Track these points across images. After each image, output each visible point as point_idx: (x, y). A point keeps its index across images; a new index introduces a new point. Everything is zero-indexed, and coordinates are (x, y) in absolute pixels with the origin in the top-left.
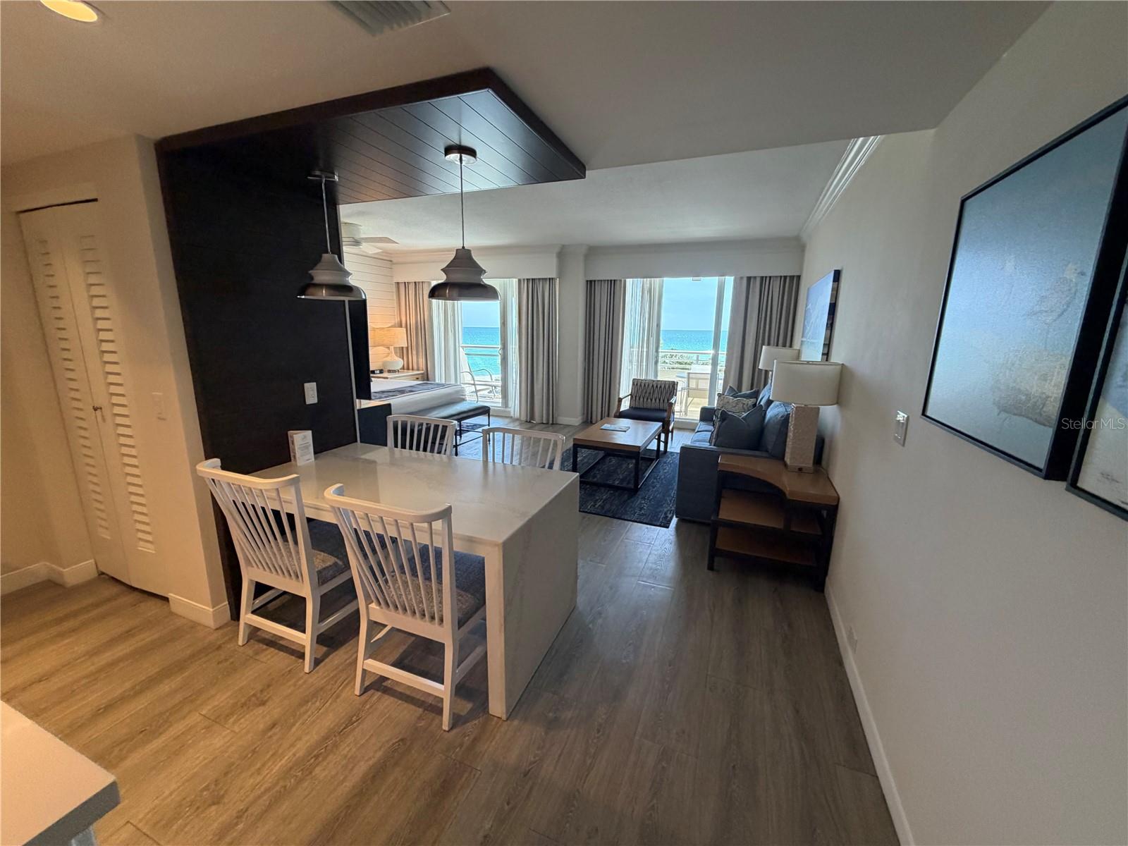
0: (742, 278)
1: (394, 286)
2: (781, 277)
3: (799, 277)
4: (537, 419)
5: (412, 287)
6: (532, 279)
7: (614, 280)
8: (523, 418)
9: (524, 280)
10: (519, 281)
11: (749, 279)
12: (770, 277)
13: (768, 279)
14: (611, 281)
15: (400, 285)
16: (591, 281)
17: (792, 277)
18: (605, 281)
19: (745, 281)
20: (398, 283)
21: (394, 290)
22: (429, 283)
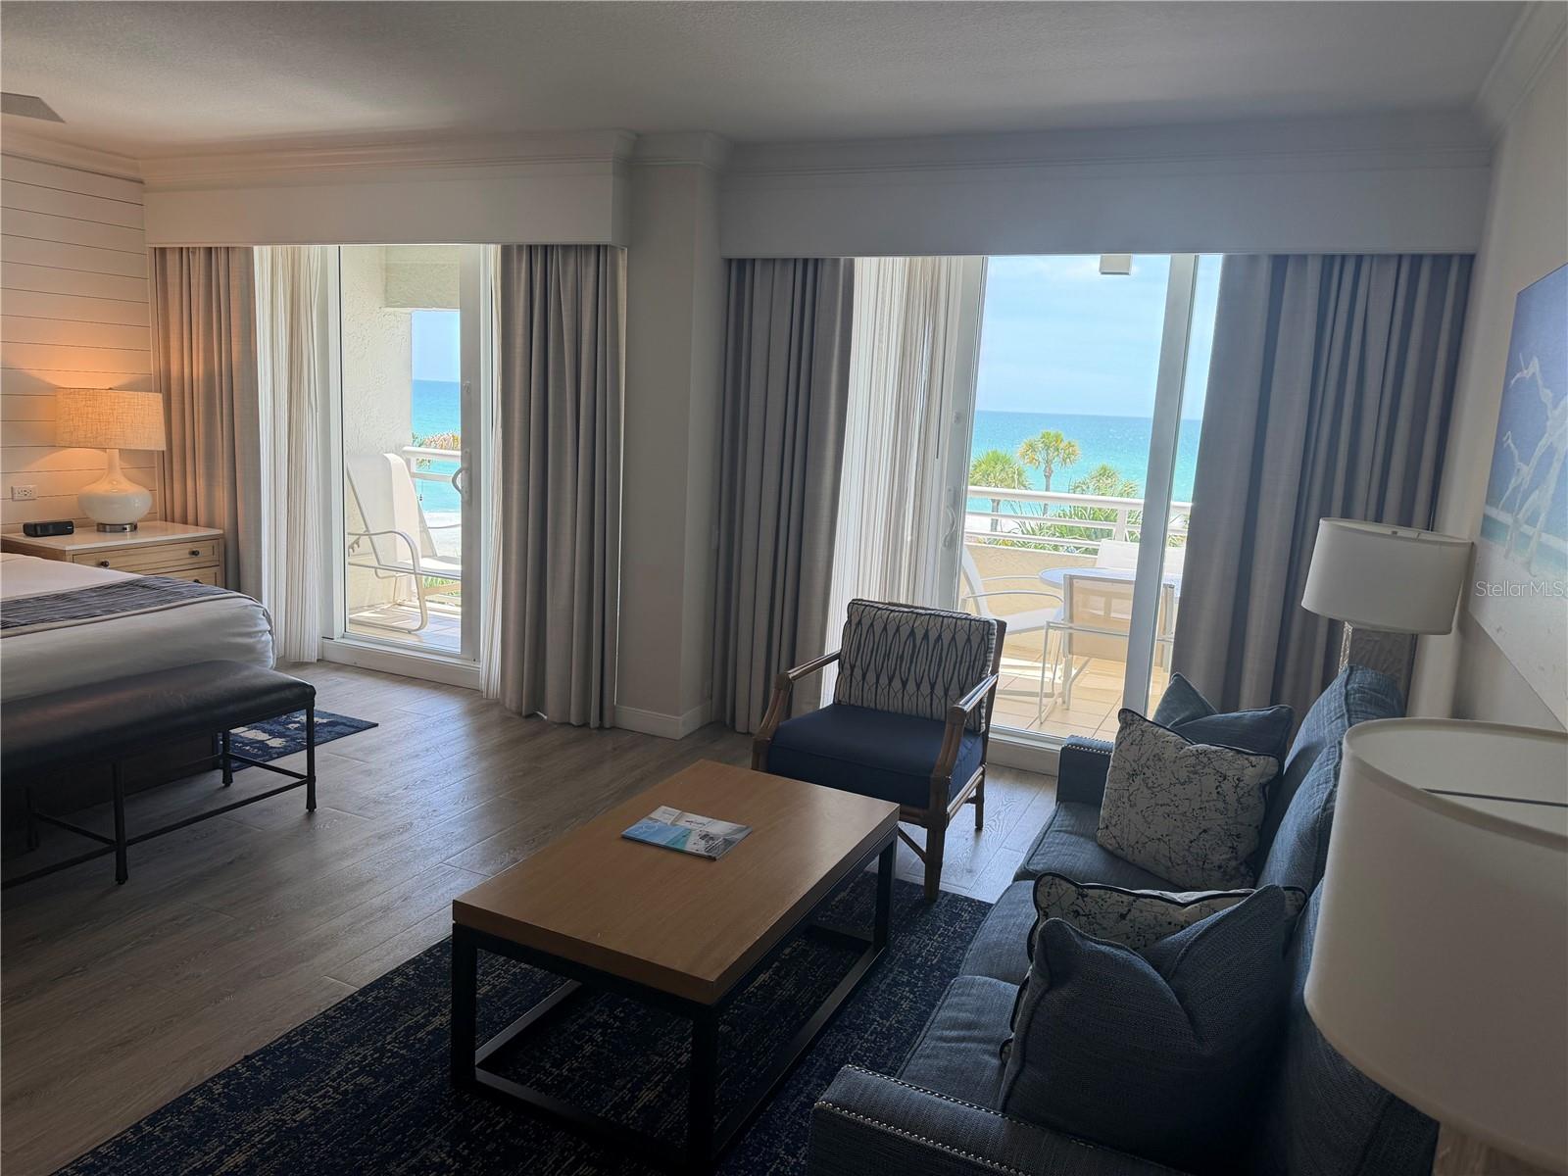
0: (1253, 259)
1: (150, 259)
2: (1400, 257)
3: (1469, 261)
4: (550, 713)
5: (198, 263)
6: (546, 247)
7: (816, 260)
8: (511, 702)
9: (520, 247)
10: (506, 252)
11: (1280, 262)
12: (1360, 258)
13: (1350, 267)
14: (806, 261)
15: (169, 256)
16: (742, 262)
17: (1442, 261)
18: (785, 261)
19: (1264, 270)
20: (163, 251)
21: (149, 273)
22: (249, 253)
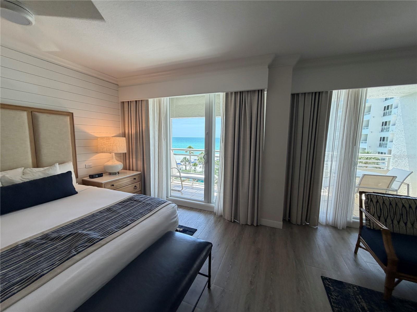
1: (120, 104)
4: (242, 220)
5: (133, 104)
6: (240, 92)
9: (232, 93)
10: (227, 94)
14: (316, 93)
15: (125, 103)
20: (123, 102)
21: (120, 108)
22: (147, 101)
